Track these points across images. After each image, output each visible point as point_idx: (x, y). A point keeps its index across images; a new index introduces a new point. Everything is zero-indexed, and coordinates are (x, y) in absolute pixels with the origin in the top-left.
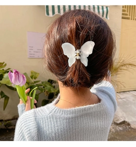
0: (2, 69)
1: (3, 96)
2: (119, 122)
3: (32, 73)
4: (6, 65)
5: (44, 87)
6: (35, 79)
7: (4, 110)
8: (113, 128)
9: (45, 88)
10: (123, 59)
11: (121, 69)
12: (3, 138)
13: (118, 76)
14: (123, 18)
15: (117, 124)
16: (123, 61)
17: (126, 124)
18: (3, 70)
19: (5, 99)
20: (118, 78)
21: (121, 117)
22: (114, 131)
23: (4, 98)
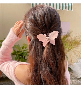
2: (79, 77)
3: (24, 45)
12: (5, 83)
15: (78, 79)
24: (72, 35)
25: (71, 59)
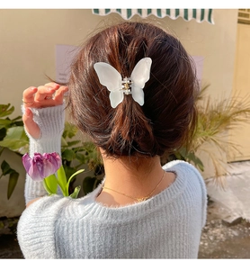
0: (4, 118)
1: (5, 171)
2: (231, 220)
4: (13, 109)
5: (87, 154)
6: (70, 137)
7: (9, 198)
8: (222, 233)
9: (89, 155)
10: (239, 100)
11: (235, 120)
12: (7, 254)
13: (230, 132)
14: (240, 22)
15: (229, 225)
16: (240, 104)
17: (244, 223)
18: (8, 119)
19: (11, 177)
20: (229, 138)
21: (235, 210)
22: (224, 239)
23: (8, 175)
24: (207, 95)
25: (216, 169)
